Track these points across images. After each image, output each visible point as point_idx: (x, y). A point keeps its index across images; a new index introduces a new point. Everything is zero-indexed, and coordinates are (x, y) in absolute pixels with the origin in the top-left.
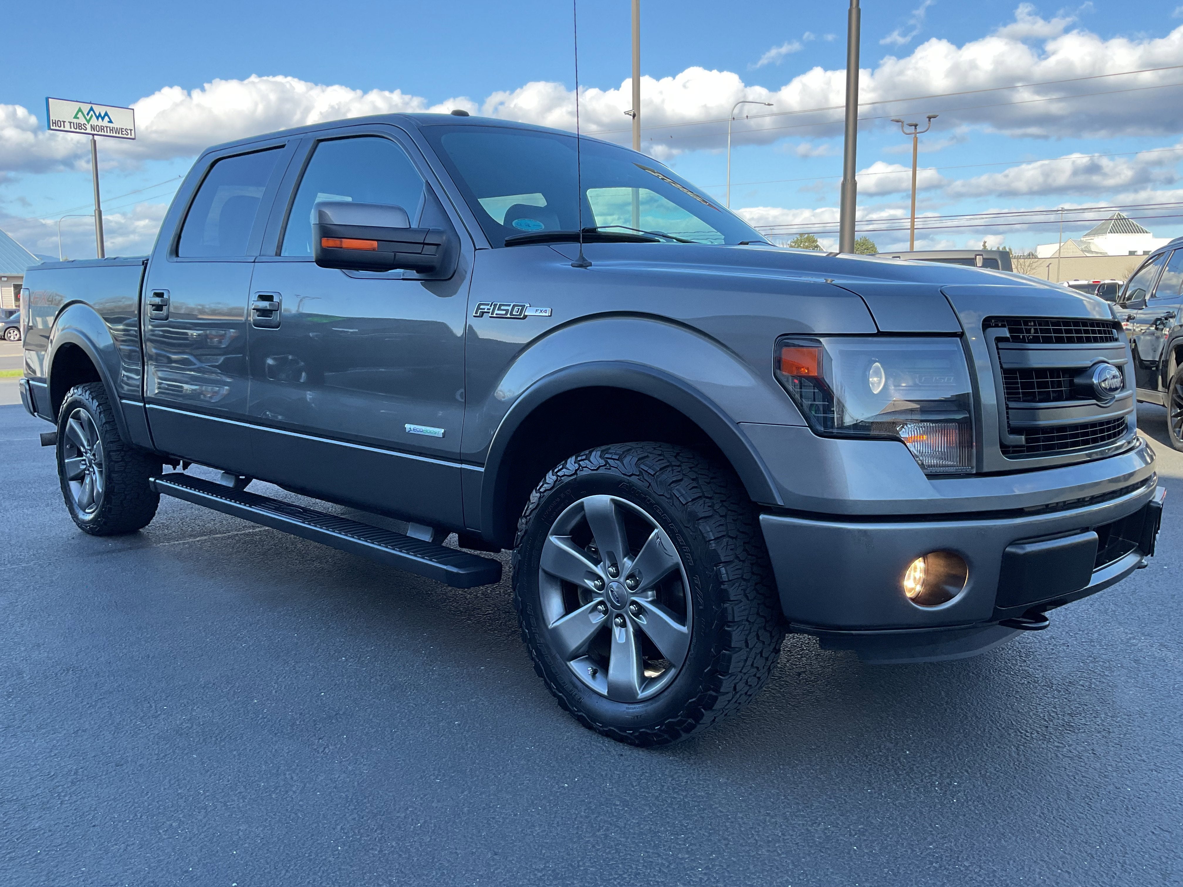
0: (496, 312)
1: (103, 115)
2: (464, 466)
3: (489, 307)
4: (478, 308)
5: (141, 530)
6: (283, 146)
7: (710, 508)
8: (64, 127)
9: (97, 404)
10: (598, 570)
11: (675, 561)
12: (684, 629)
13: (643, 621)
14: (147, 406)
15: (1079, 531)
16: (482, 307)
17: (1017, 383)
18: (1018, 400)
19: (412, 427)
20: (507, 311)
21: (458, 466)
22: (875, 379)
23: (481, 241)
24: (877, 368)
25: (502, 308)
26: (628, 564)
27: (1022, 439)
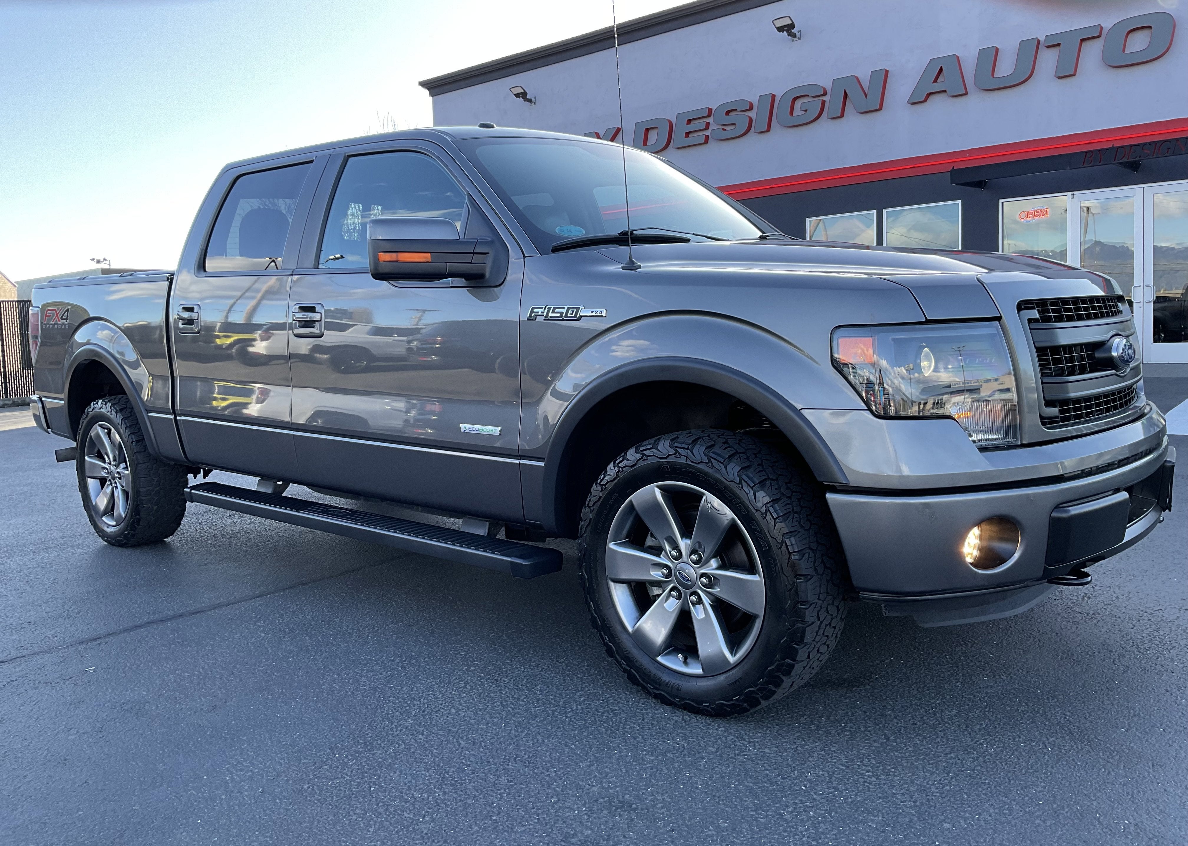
0: (550, 315)
2: (522, 461)
3: (542, 310)
4: (532, 312)
6: (312, 162)
14: (178, 418)
15: (1111, 493)
16: (535, 310)
17: (1048, 359)
18: (1051, 375)
19: (468, 426)
20: (562, 313)
21: (516, 461)
22: (926, 363)
23: (529, 248)
24: (927, 353)
25: (556, 310)
26: (688, 544)
27: (1054, 411)
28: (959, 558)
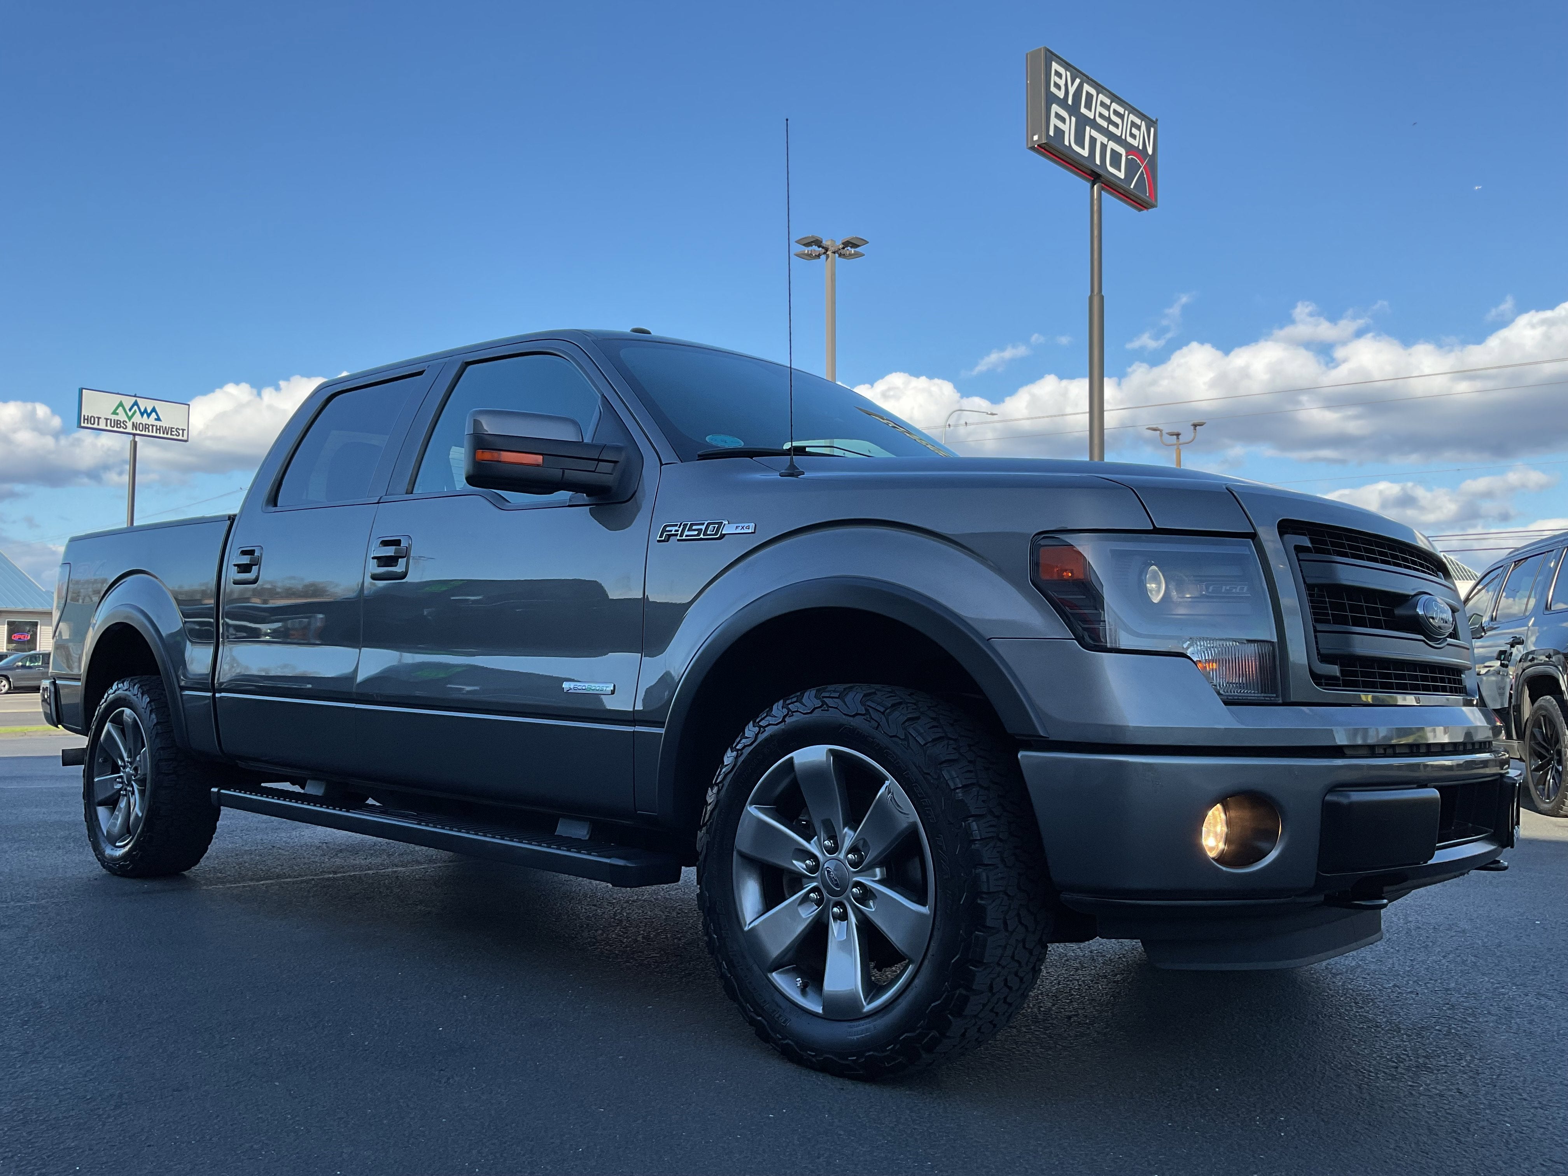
0: (686, 533)
1: (149, 412)
2: (638, 729)
3: (677, 528)
4: (664, 530)
5: (185, 873)
6: (420, 373)
7: (954, 751)
8: (98, 424)
9: (148, 700)
10: (812, 847)
11: (911, 820)
12: (924, 910)
13: (870, 909)
14: (217, 695)
15: (1415, 786)
17: (1325, 602)
18: (1327, 622)
19: (574, 684)
20: (700, 530)
21: (630, 729)
22: (1154, 586)
23: (668, 454)
24: (1155, 572)
25: (694, 527)
26: (849, 836)
27: (1335, 670)
28: (1199, 851)
